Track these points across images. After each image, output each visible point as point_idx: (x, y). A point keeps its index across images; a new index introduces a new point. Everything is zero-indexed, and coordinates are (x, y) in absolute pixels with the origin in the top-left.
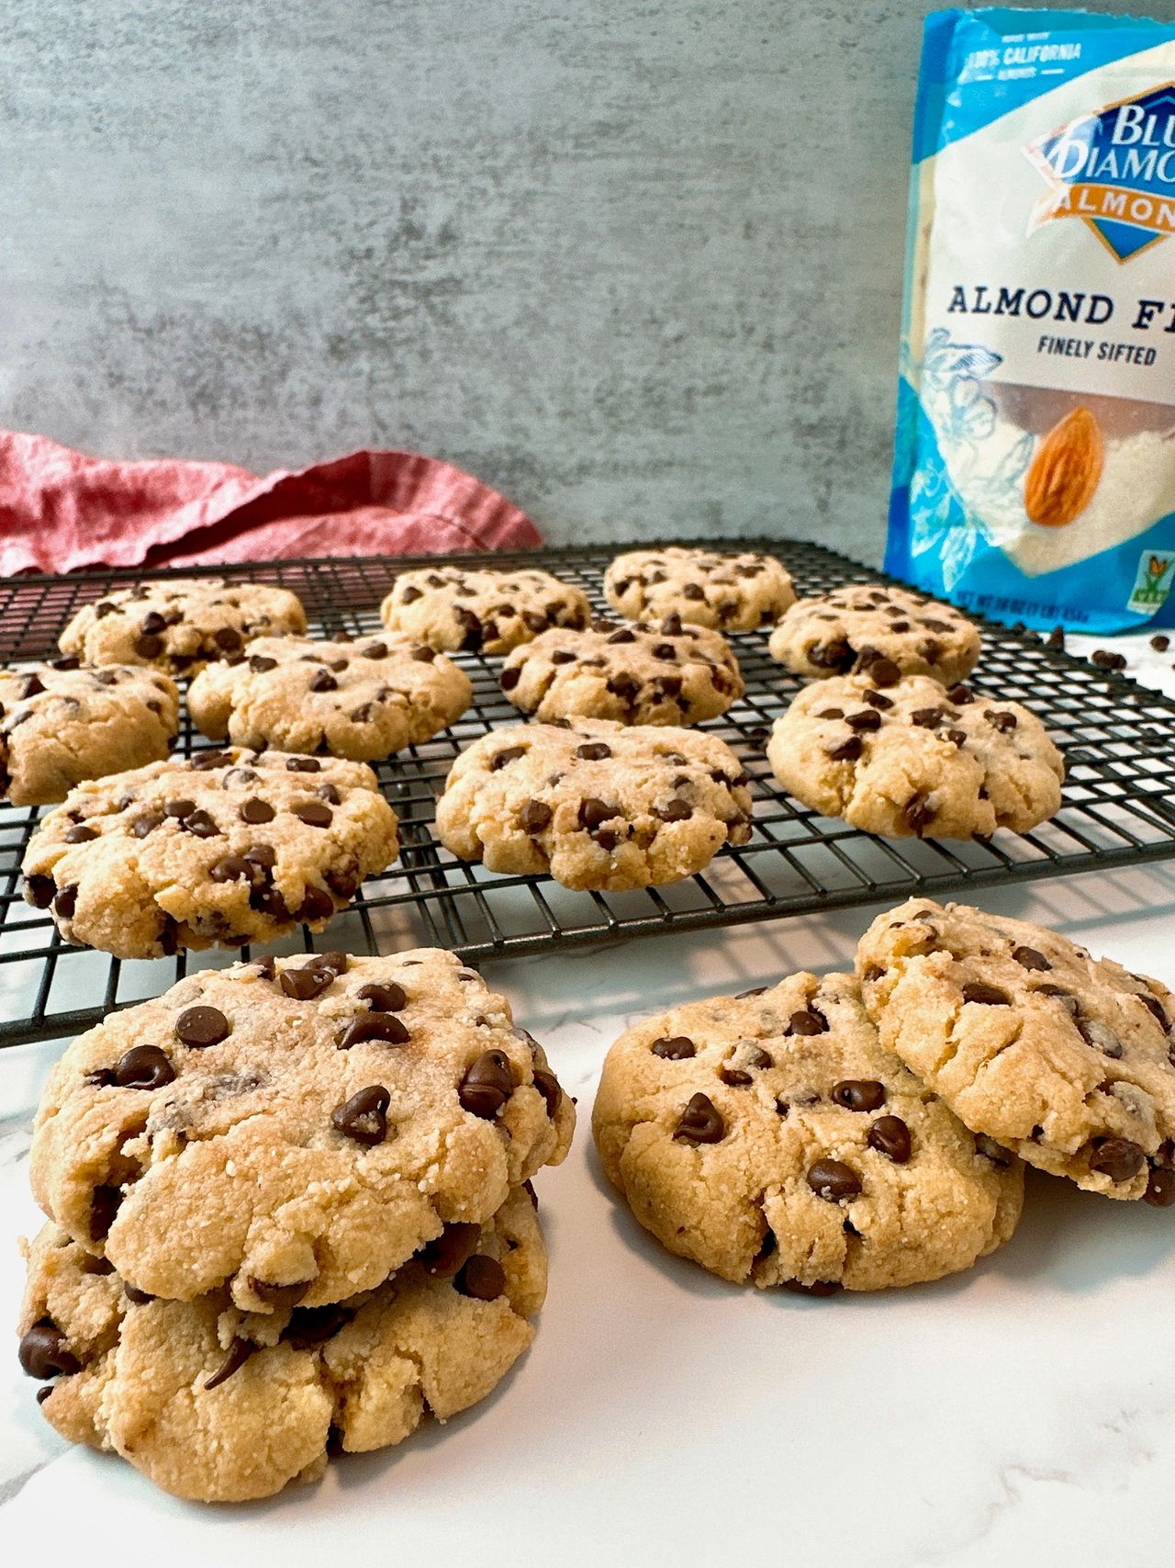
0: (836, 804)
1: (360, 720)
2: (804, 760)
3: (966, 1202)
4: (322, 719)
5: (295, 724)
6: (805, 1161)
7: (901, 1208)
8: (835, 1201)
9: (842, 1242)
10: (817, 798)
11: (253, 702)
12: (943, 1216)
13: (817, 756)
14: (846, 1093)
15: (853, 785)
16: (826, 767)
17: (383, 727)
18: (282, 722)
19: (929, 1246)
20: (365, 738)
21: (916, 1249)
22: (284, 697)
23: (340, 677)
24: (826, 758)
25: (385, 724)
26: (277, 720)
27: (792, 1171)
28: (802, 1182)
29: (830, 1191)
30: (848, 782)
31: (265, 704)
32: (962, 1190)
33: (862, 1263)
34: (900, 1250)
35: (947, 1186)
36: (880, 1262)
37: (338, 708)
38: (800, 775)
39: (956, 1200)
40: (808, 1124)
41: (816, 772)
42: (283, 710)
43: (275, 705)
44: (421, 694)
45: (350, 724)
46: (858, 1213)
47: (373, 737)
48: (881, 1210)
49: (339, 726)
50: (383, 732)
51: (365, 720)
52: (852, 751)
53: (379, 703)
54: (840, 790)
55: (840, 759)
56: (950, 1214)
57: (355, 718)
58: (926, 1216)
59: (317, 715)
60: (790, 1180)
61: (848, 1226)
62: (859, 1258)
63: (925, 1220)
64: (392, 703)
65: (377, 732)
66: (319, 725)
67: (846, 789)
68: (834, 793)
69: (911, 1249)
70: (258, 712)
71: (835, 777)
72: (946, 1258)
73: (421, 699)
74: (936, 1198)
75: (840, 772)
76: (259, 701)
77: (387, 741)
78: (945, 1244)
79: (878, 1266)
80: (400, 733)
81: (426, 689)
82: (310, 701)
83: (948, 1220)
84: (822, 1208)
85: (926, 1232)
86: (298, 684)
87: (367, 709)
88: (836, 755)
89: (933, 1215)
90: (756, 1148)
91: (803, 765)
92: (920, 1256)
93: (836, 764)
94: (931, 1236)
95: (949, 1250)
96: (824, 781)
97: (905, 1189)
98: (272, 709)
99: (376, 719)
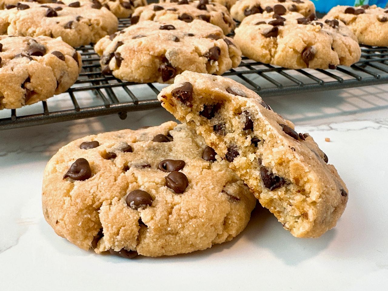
0: (269, 56)
1: (68, 28)
2: (252, 39)
3: (205, 212)
4: (51, 27)
5: (38, 29)
6: (128, 190)
7: (170, 213)
8: (136, 209)
9: (136, 229)
10: (261, 54)
11: (18, 19)
12: (192, 218)
13: (259, 37)
14: (165, 165)
15: (276, 48)
16: (263, 41)
17: (79, 31)
18: (32, 28)
19: (182, 233)
20: (71, 35)
21: (176, 235)
22: (32, 18)
23: (58, 12)
24: (263, 37)
25: (80, 30)
26: (30, 27)
27: (118, 194)
28: (123, 200)
29: (134, 204)
30: (273, 47)
31: (23, 20)
32: (204, 206)
33: (146, 241)
34: (167, 234)
35: (197, 204)
36: (155, 240)
37: (58, 23)
38: (252, 45)
39: (200, 210)
40: (136, 175)
41: (259, 43)
42: (33, 23)
43: (28, 21)
44: (95, 20)
45: (63, 29)
46: (145, 214)
47: (74, 35)
48: (158, 213)
49: (58, 30)
50: (79, 34)
51: (71, 28)
52: (274, 33)
53: (77, 22)
54: (270, 51)
55: (269, 37)
56: (195, 217)
57: (66, 27)
58: (182, 217)
59: (49, 25)
60: (116, 198)
61: (140, 221)
62: (145, 238)
63: (181, 219)
64: (82, 22)
65: (76, 33)
66: (49, 30)
67: (273, 50)
68: (267, 52)
69: (173, 234)
70: (21, 23)
71: (268, 45)
72: (191, 240)
73: (95, 22)
74: (189, 209)
75: (270, 42)
76: (21, 19)
77: (80, 38)
78: (191, 232)
79: (155, 242)
80: (86, 35)
81: (98, 18)
82: (45, 20)
83: (194, 220)
84: (128, 211)
85: (180, 226)
86: (39, 14)
87: (71, 23)
88: (267, 35)
89: (186, 217)
90: (102, 183)
91: (253, 42)
92: (178, 238)
93: (268, 39)
94: (183, 227)
95: (193, 236)
96: (263, 47)
97: (175, 205)
98: (27, 22)
99: (76, 28)
